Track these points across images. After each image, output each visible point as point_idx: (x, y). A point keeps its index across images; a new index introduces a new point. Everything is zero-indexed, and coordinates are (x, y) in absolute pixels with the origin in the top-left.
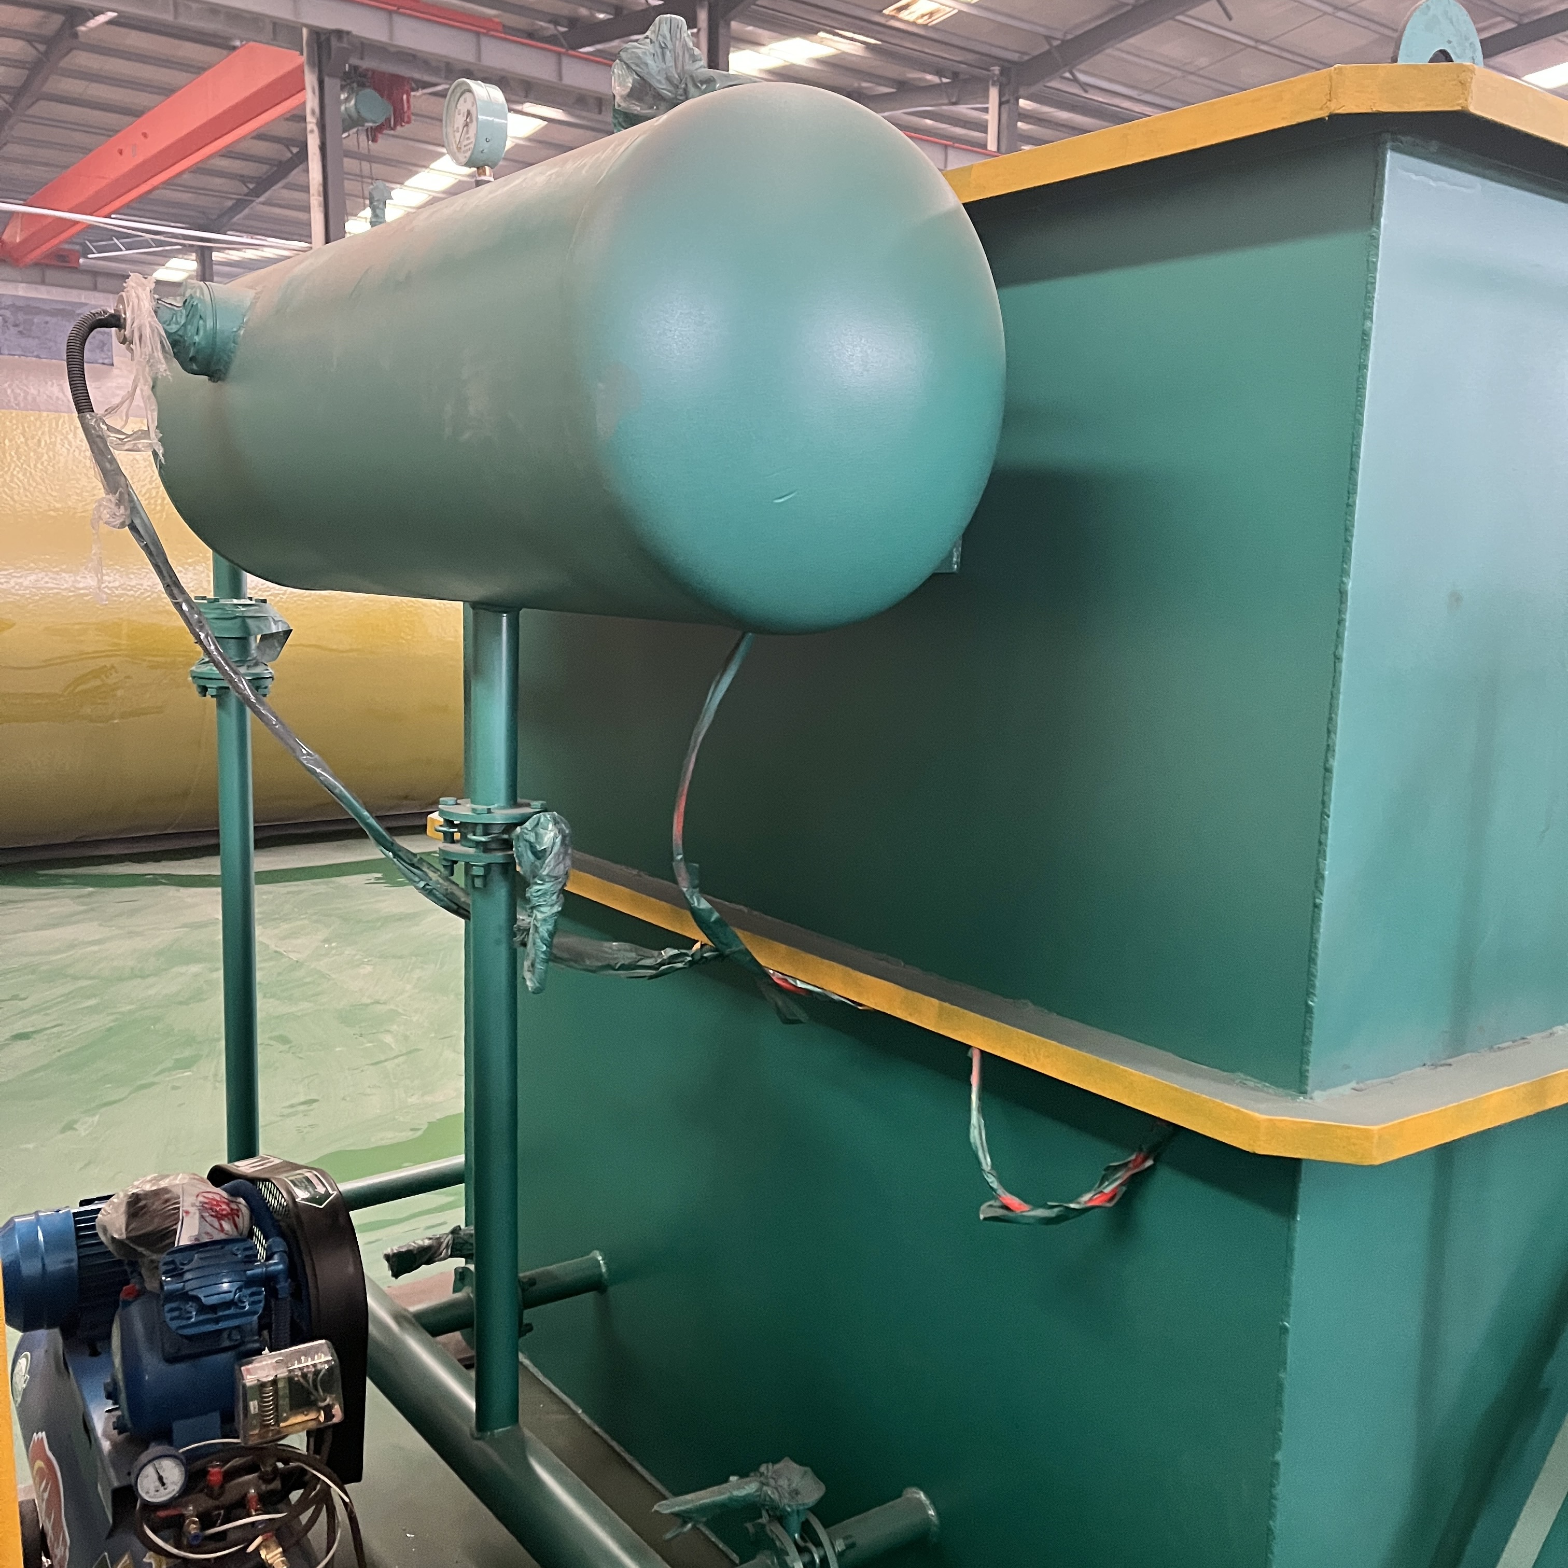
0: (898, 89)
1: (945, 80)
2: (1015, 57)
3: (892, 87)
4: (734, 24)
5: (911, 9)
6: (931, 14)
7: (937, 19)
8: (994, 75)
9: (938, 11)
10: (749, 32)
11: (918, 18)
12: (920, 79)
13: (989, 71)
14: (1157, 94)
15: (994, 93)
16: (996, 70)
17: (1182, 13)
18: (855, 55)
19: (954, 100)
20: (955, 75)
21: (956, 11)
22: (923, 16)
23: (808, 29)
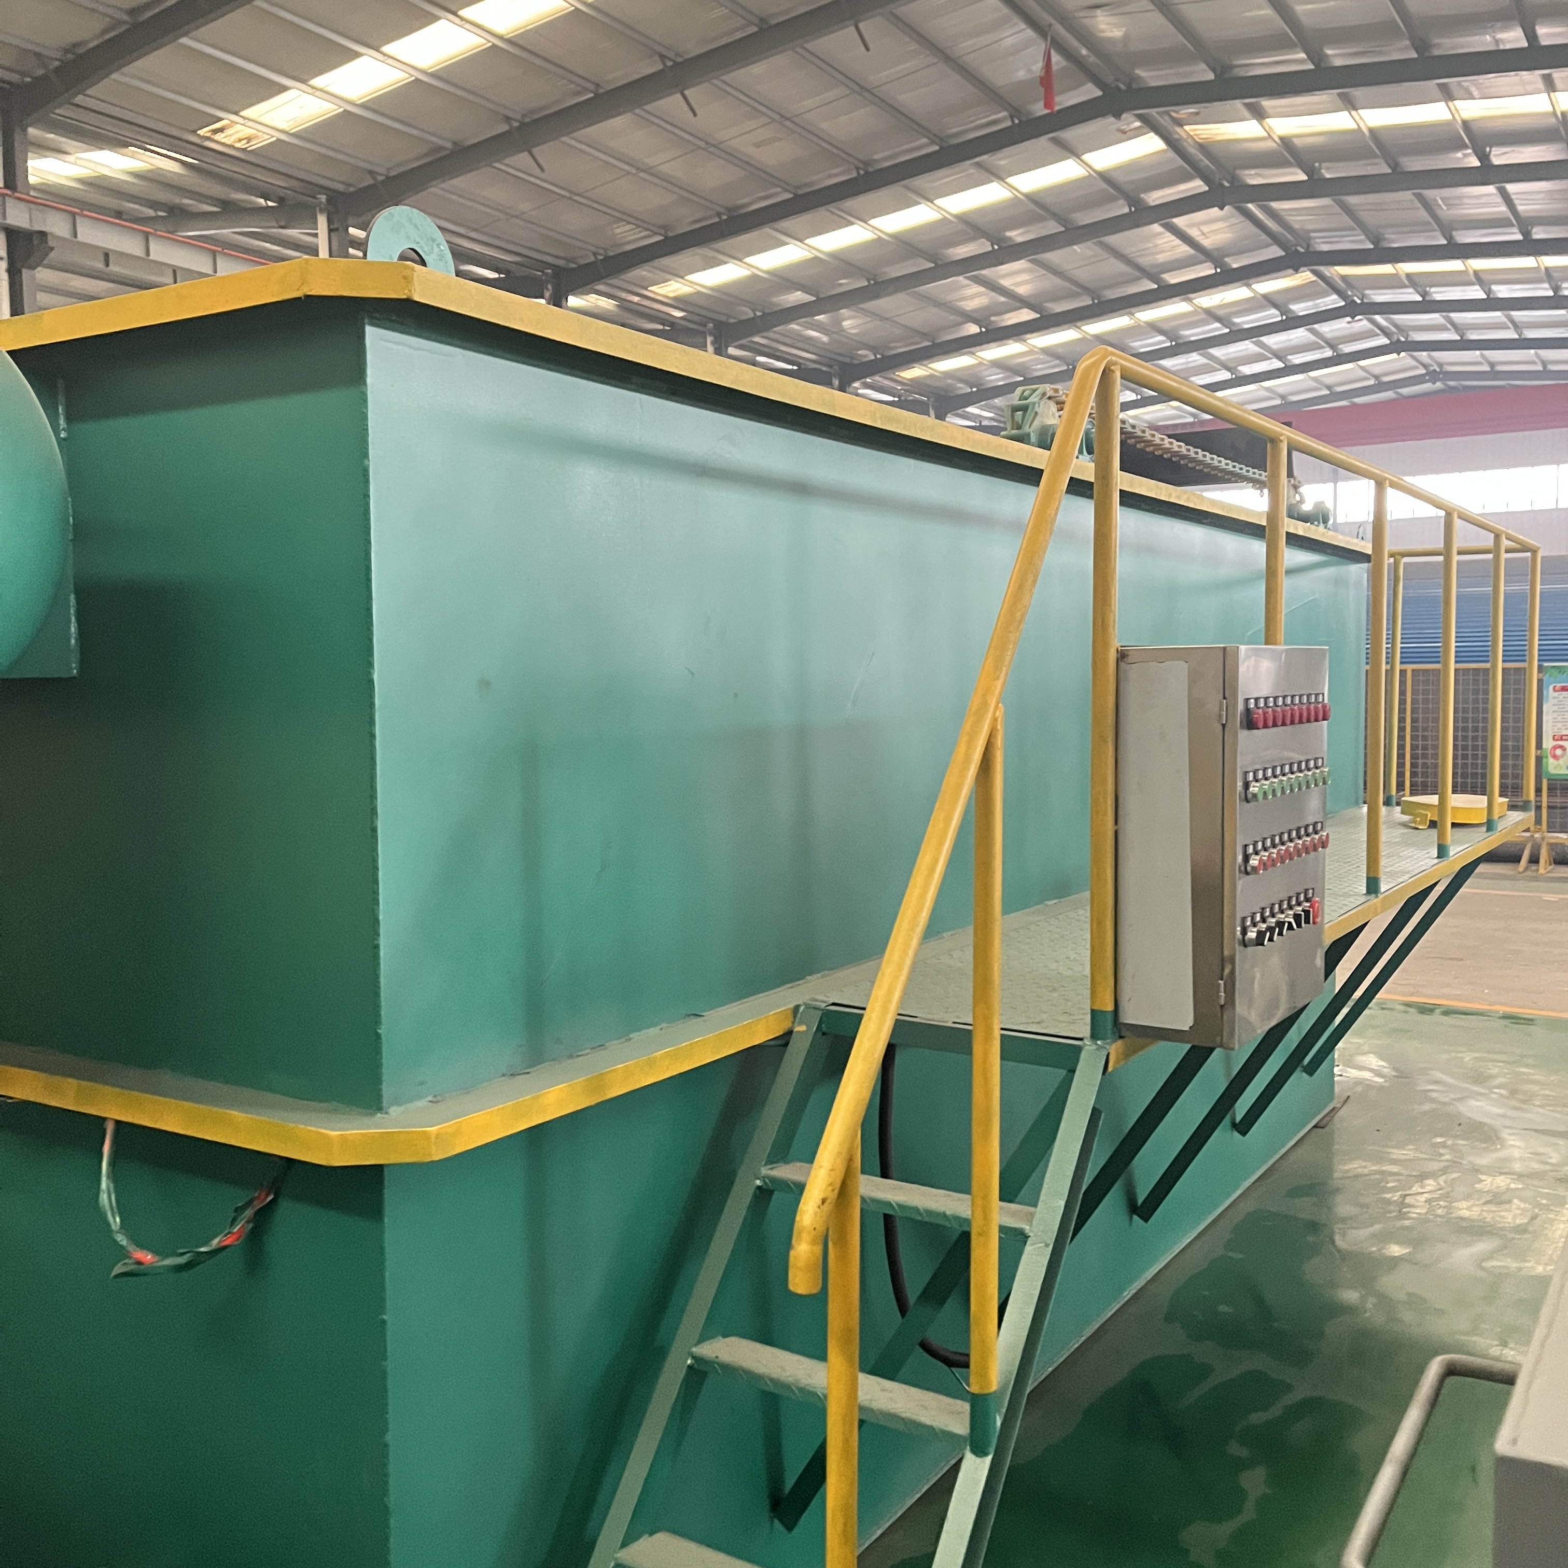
0: (224, 209)
1: (270, 204)
2: (341, 188)
3: (215, 206)
4: (32, 131)
5: (228, 132)
6: (249, 139)
7: (255, 145)
8: (321, 202)
9: (256, 137)
10: (52, 140)
11: (235, 142)
12: (244, 201)
13: (314, 197)
14: (483, 233)
15: (322, 221)
16: (323, 198)
17: (499, 161)
18: (170, 172)
19: (283, 224)
20: (281, 200)
21: (274, 139)
22: (240, 140)
23: (118, 143)
